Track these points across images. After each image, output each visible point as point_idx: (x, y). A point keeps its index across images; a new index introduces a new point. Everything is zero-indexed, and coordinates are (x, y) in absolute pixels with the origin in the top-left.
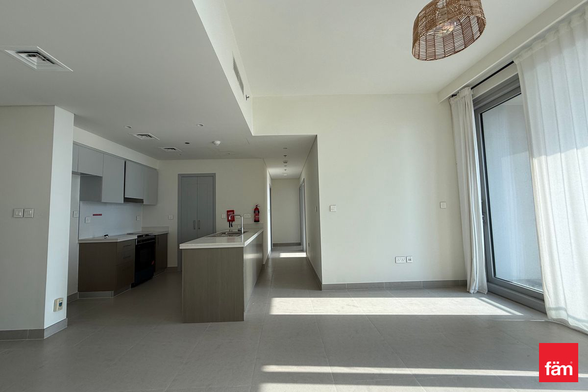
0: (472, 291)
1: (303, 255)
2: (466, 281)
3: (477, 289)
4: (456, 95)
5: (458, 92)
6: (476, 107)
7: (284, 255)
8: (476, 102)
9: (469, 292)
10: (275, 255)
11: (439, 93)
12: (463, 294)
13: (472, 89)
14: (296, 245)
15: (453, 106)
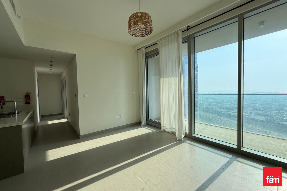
0: (142, 125)
1: (65, 120)
2: (140, 122)
3: (143, 124)
4: (140, 49)
5: (140, 48)
6: (146, 56)
7: (50, 122)
8: (146, 54)
9: (141, 126)
10: (44, 123)
11: (134, 47)
12: (139, 127)
13: (145, 48)
14: (59, 115)
15: (139, 53)
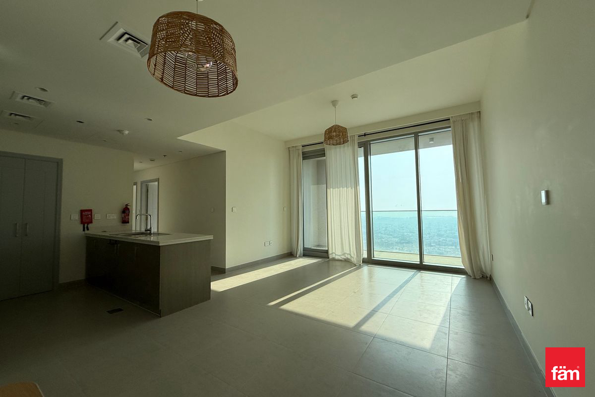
2: (295, 252)
3: (299, 255)
8: (303, 153)
11: (286, 142)
13: (302, 147)
15: (291, 152)
